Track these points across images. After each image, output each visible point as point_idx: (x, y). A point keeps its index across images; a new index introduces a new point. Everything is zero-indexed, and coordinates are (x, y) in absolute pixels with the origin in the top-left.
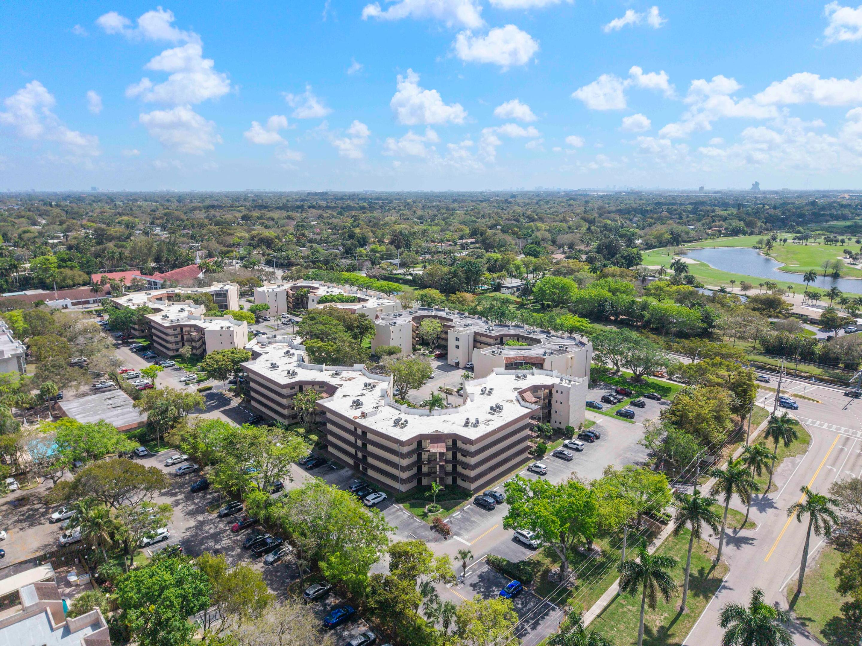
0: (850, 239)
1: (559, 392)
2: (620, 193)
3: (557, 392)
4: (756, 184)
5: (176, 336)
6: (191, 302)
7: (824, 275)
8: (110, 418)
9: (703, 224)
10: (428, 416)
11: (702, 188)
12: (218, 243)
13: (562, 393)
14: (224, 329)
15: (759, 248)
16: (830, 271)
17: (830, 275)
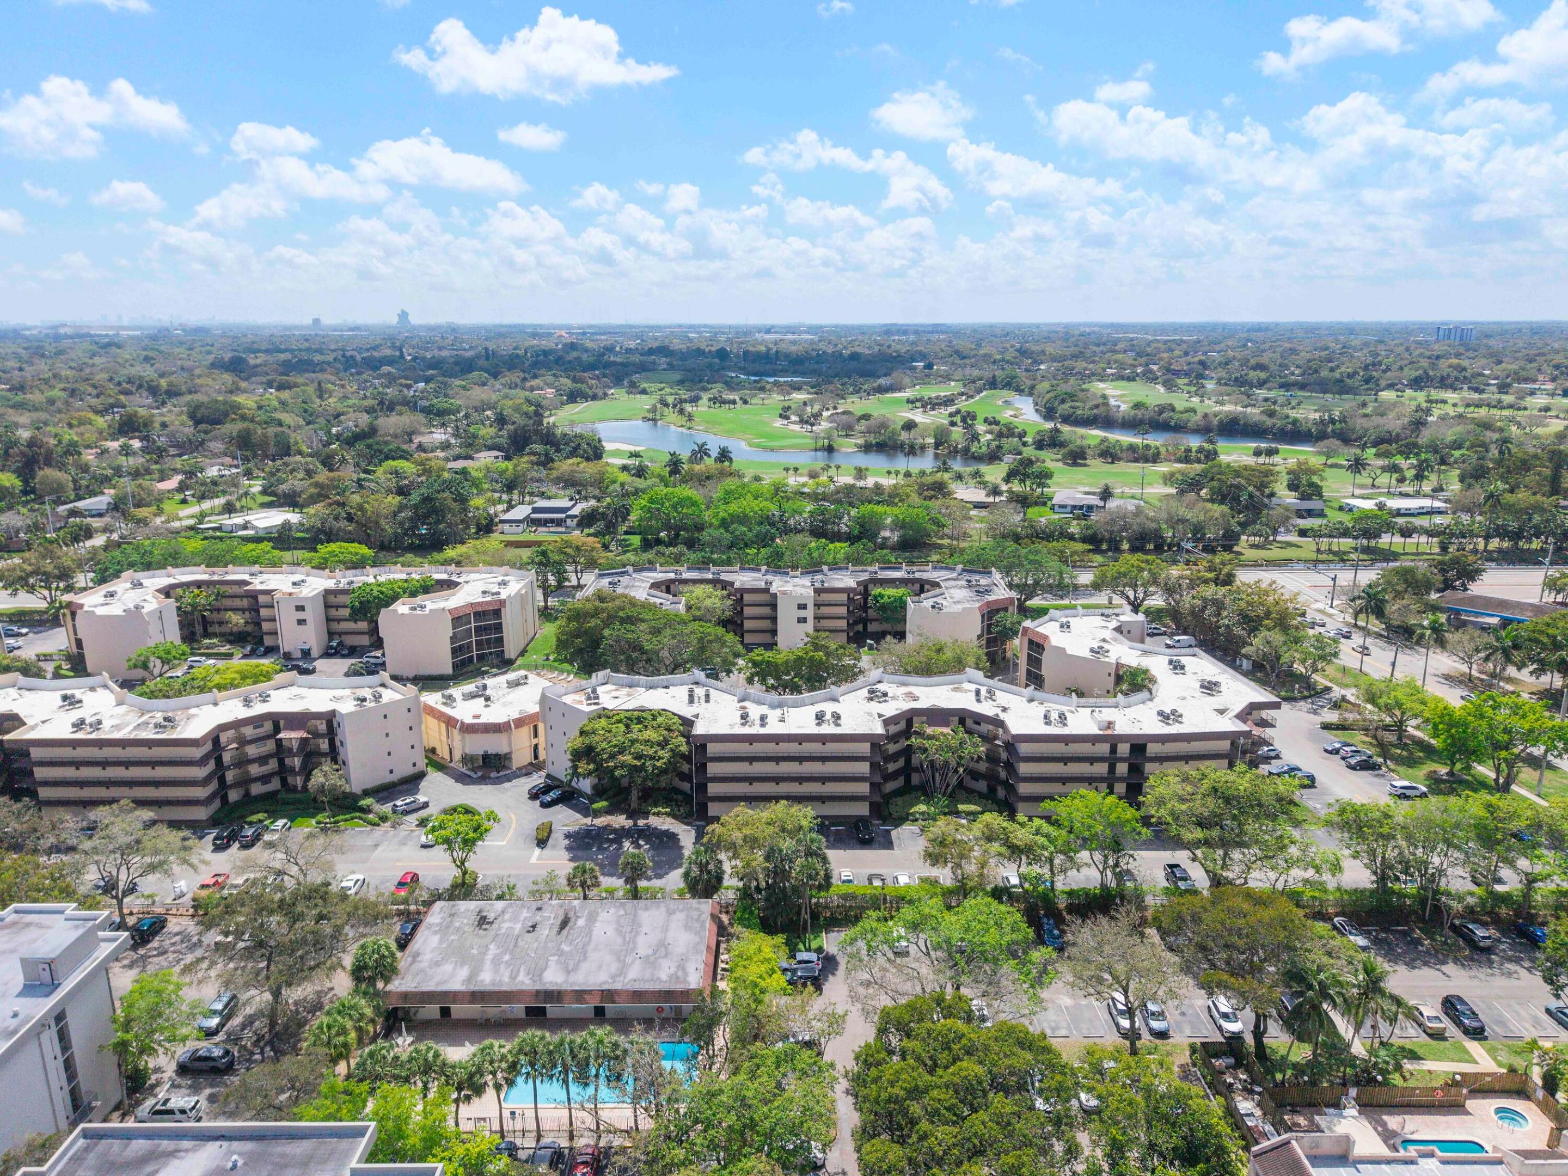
11: (317, 321)
15: (653, 419)
17: (823, 449)
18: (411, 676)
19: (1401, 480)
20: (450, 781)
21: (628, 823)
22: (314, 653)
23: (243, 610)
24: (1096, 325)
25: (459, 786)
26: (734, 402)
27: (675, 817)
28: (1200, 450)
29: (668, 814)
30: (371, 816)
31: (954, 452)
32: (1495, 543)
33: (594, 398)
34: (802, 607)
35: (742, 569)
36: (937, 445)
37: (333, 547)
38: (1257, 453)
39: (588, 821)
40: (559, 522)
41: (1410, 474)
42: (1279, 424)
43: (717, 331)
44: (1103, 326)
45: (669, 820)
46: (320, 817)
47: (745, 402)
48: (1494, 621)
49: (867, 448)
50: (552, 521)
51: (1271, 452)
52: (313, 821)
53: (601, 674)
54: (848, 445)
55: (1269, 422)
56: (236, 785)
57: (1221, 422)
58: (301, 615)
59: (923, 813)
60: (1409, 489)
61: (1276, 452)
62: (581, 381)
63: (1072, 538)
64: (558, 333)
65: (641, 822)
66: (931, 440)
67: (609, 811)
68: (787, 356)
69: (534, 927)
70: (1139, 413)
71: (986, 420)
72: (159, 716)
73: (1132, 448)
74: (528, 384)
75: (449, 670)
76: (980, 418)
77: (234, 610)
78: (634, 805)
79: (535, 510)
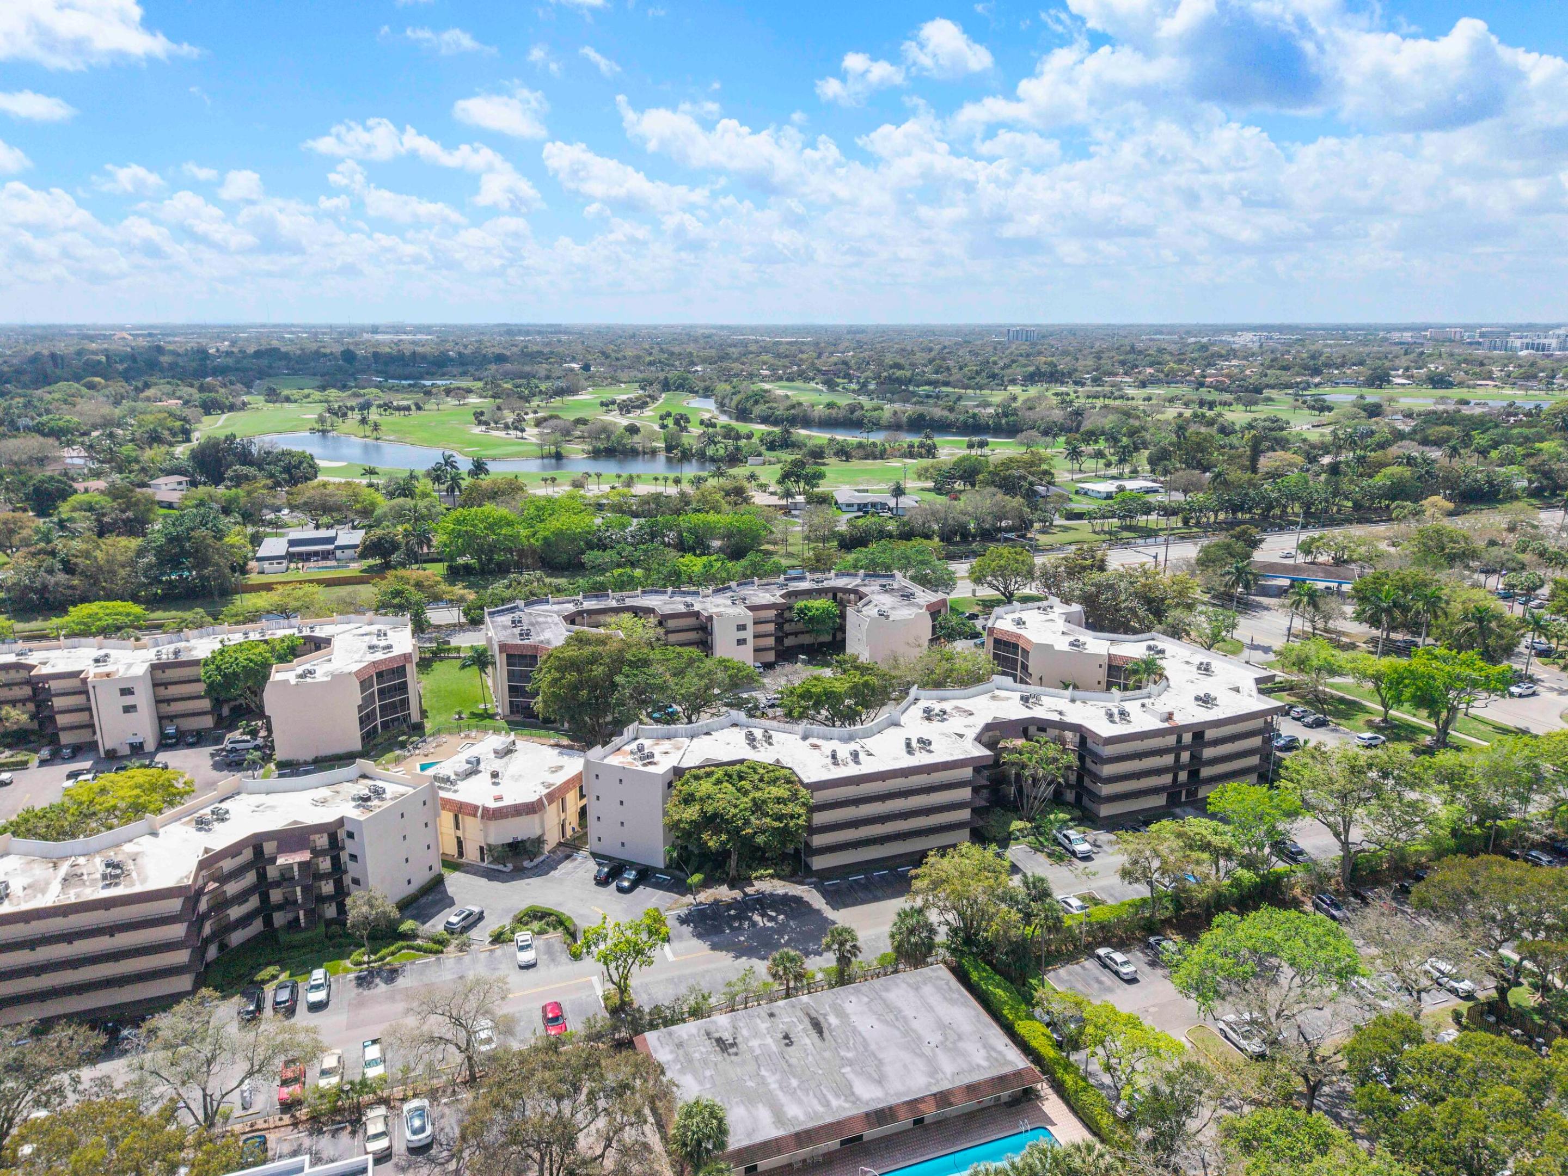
17: (549, 456)
18: (310, 758)
19: (1108, 465)
20: (484, 881)
21: (737, 894)
22: (150, 746)
23: (23, 701)
24: (715, 327)
25: (496, 885)
26: (408, 408)
27: (781, 878)
28: (922, 445)
29: (772, 876)
30: (419, 942)
31: (686, 456)
32: (1221, 516)
33: (232, 408)
34: (742, 628)
35: (644, 592)
36: (669, 449)
37: (95, 607)
38: (971, 446)
39: (689, 899)
40: (326, 555)
41: (1114, 459)
42: (962, 418)
43: (314, 333)
44: (722, 328)
45: (776, 882)
46: (355, 956)
47: (419, 408)
48: (1287, 582)
49: (596, 454)
50: (316, 554)
51: (982, 445)
52: (347, 963)
53: (631, 727)
54: (576, 451)
55: (952, 417)
57: (909, 418)
58: (128, 700)
59: (1020, 830)
60: (1113, 471)
61: (987, 444)
62: (210, 389)
63: (890, 536)
64: (119, 334)
65: (749, 890)
66: (661, 445)
67: (706, 884)
68: (424, 357)
69: (786, 1037)
70: (834, 412)
71: (702, 423)
72: (98, 865)
73: (860, 446)
74: (142, 395)
75: (357, 746)
76: (694, 420)
77: (13, 703)
78: (732, 873)
79: (292, 543)
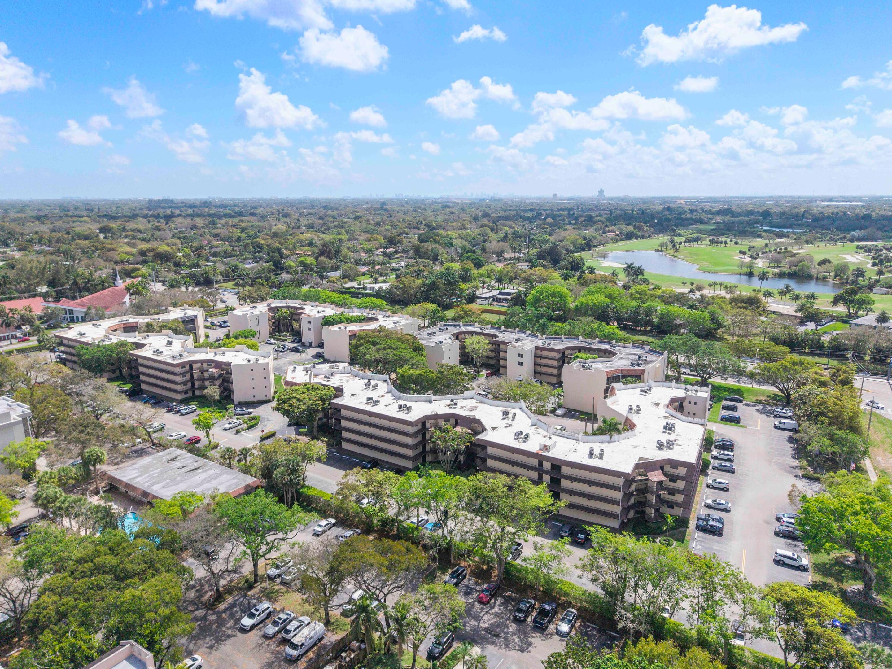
0: (731, 241)
1: (693, 403)
2: (484, 200)
3: (690, 403)
4: (601, 192)
5: (184, 374)
6: (170, 332)
7: (740, 274)
8: (201, 484)
9: (596, 229)
10: (609, 442)
11: (555, 195)
12: (105, 261)
13: (695, 404)
14: (251, 362)
15: (661, 251)
16: (745, 270)
56: (199, 388)
